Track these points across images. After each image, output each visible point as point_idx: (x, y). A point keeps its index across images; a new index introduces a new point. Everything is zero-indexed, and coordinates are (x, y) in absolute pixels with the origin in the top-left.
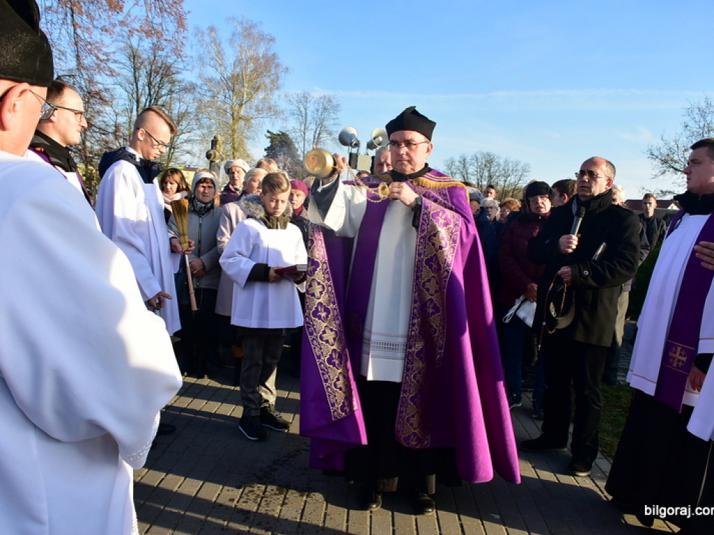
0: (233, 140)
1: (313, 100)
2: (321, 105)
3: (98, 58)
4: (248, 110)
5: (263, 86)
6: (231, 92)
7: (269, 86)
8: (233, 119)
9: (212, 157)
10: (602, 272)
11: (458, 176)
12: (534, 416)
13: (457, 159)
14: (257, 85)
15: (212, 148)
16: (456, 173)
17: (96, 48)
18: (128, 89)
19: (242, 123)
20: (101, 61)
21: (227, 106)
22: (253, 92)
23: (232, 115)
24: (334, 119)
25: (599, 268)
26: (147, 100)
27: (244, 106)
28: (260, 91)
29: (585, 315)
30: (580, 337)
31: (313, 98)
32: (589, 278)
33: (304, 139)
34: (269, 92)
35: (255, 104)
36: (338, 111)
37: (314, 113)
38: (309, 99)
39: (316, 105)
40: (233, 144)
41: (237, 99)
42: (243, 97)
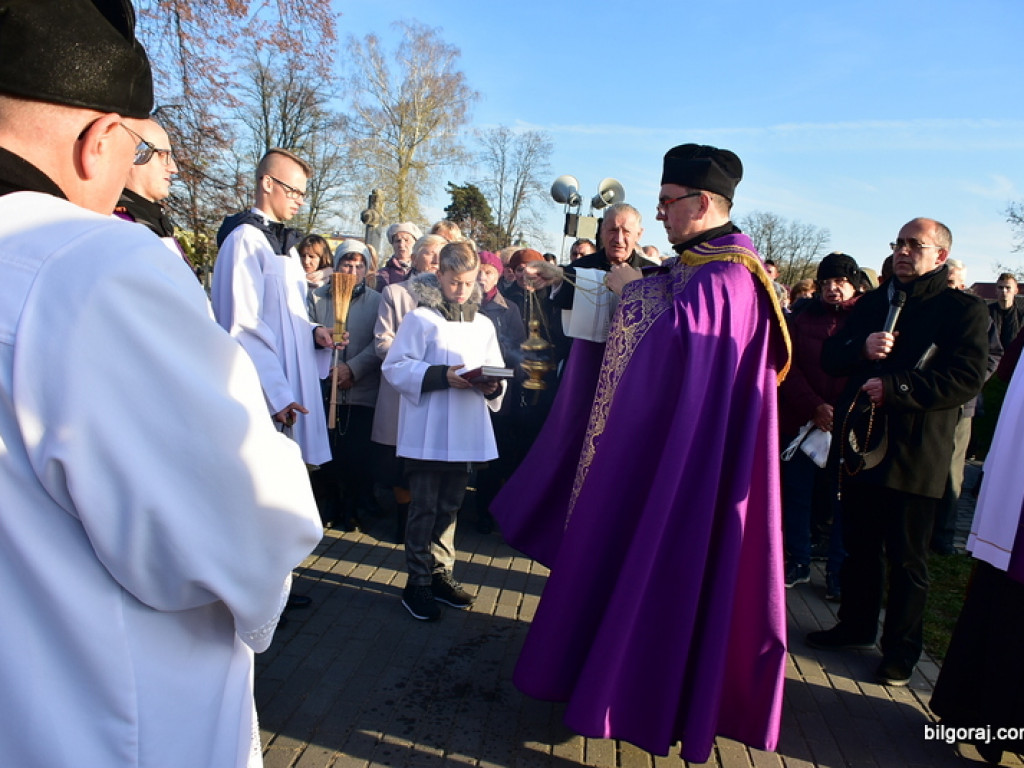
0: (400, 196)
1: (514, 139)
2: (525, 145)
3: (212, 81)
4: (422, 154)
5: (442, 118)
6: (397, 128)
7: (451, 118)
8: (401, 167)
10: (929, 387)
12: (828, 597)
14: (434, 118)
15: (370, 207)
17: (210, 67)
18: (254, 124)
19: (413, 172)
20: (217, 85)
21: (392, 147)
22: (428, 128)
23: (399, 160)
24: (544, 165)
25: (924, 380)
26: (280, 140)
27: (415, 148)
28: (438, 126)
29: (903, 449)
30: (894, 482)
31: (514, 135)
32: (909, 396)
33: (501, 194)
34: (451, 127)
35: (432, 144)
36: (549, 153)
37: (515, 156)
38: (508, 137)
39: (518, 145)
40: (400, 202)
41: (406, 136)
42: (414, 135)
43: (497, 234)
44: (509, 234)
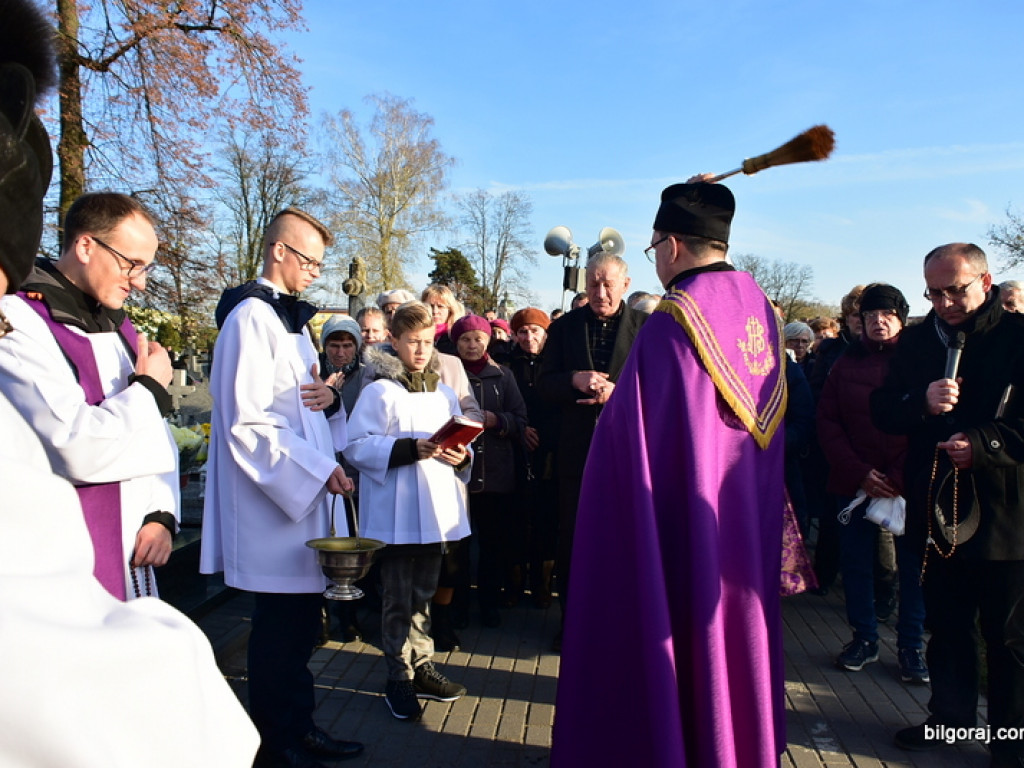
0: (384, 265)
1: (492, 201)
2: (504, 206)
3: (186, 163)
4: (402, 222)
5: (420, 186)
6: (376, 198)
7: (429, 185)
8: (382, 236)
9: (352, 290)
14: (412, 186)
15: (351, 277)
17: (184, 150)
18: (234, 205)
19: (394, 240)
20: (192, 167)
21: (372, 217)
22: (407, 196)
23: (380, 230)
24: (524, 225)
26: (260, 219)
27: (395, 216)
28: (416, 193)
31: (492, 197)
32: (1002, 453)
33: (483, 256)
34: (429, 194)
35: (411, 212)
36: (529, 213)
37: (495, 218)
38: (486, 200)
39: (497, 207)
40: (384, 270)
41: (385, 207)
42: (394, 204)
43: (483, 295)
44: (495, 295)
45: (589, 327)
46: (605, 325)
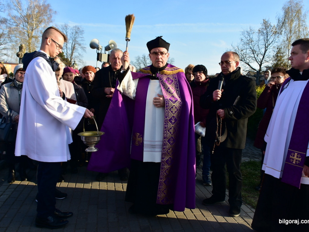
0: (29, 48)
1: (70, 28)
2: (74, 30)
4: (37, 33)
5: (43, 21)
6: (26, 23)
7: (47, 20)
8: (29, 37)
9: (20, 56)
10: (239, 112)
11: (142, 64)
12: (204, 184)
13: (141, 56)
14: (40, 20)
15: (20, 51)
16: (141, 63)
19: (34, 39)
21: (25, 30)
22: (38, 23)
23: (28, 35)
24: (81, 38)
27: (34, 31)
28: (42, 23)
30: (229, 145)
31: (70, 27)
33: (67, 47)
34: (47, 24)
35: (40, 30)
36: (83, 33)
37: (71, 34)
38: (68, 28)
39: (72, 31)
40: (30, 50)
41: (30, 26)
42: (33, 26)
43: (66, 61)
44: (71, 61)
45: (110, 73)
46: (116, 73)
